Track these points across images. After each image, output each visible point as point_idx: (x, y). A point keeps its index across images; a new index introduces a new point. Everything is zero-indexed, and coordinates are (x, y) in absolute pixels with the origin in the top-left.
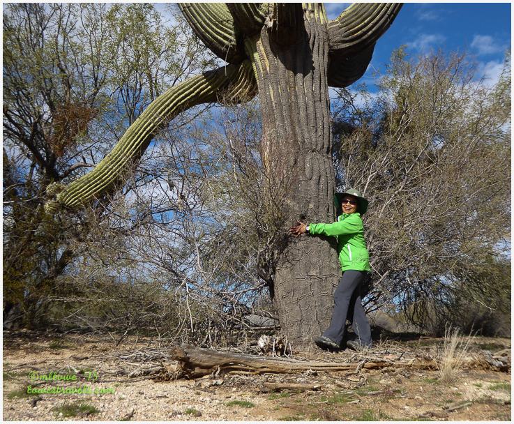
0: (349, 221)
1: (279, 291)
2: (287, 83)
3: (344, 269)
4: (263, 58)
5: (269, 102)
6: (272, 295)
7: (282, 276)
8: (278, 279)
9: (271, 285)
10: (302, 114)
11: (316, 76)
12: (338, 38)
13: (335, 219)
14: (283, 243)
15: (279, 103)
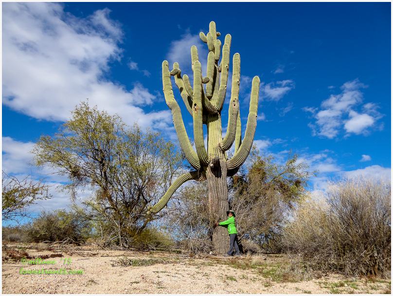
0: (231, 219)
1: (214, 240)
2: (216, 180)
3: (230, 233)
4: (208, 172)
5: (211, 186)
6: (212, 240)
7: (215, 235)
8: (213, 236)
9: (211, 237)
10: (220, 189)
11: (224, 178)
12: (229, 166)
13: (227, 219)
14: (215, 226)
15: (213, 186)
